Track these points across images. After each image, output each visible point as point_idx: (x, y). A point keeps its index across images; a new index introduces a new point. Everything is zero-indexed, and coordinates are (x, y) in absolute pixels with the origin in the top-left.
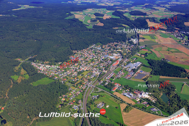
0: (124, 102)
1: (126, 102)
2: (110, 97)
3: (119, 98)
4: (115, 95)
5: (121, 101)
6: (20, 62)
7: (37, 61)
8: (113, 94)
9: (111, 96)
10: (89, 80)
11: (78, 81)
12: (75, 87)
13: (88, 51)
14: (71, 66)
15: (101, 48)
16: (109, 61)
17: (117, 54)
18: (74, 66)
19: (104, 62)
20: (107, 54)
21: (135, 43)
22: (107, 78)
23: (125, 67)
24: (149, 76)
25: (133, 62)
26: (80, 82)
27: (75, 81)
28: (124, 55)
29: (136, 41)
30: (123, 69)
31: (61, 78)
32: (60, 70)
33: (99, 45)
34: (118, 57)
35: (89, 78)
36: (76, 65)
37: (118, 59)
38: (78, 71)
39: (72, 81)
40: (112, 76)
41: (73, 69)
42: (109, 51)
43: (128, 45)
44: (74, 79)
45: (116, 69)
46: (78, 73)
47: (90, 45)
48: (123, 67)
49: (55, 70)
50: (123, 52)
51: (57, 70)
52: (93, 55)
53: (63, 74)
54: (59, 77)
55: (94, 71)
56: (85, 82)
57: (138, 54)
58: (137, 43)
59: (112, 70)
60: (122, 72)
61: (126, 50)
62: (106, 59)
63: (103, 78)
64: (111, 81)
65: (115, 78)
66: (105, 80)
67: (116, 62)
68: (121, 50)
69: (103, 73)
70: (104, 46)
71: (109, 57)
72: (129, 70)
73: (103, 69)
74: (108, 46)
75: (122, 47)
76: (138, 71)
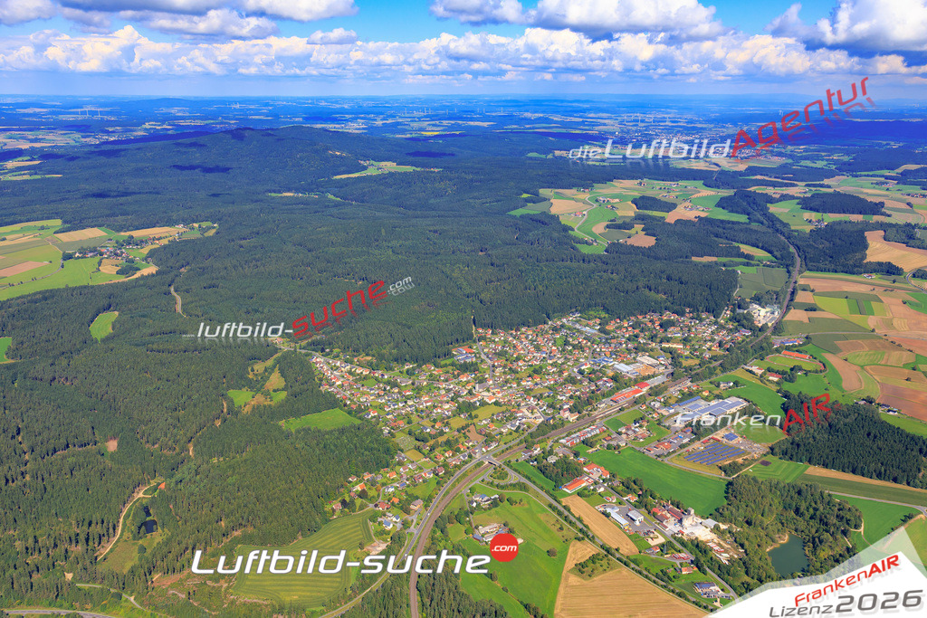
0: (592, 539)
1: (596, 540)
2: (544, 510)
3: (580, 519)
4: (564, 507)
5: (581, 530)
6: (276, 350)
7: (336, 351)
8: (559, 502)
9: (550, 506)
10: (489, 439)
11: (442, 433)
12: (424, 454)
13: (539, 335)
14: (446, 381)
15: (599, 329)
16: (605, 379)
17: (654, 358)
18: (456, 381)
19: (581, 382)
20: (611, 353)
21: (763, 322)
22: (563, 441)
23: (664, 412)
24: (756, 460)
25: (712, 397)
26: (451, 438)
27: (434, 432)
28: (684, 365)
29: (768, 314)
30: (653, 417)
31: (388, 417)
32: (396, 390)
33: (596, 317)
34: (653, 370)
35: (493, 430)
36: (465, 379)
37: (649, 377)
38: (461, 400)
39: (422, 431)
40: (589, 435)
41: (448, 390)
42: (627, 345)
43: (724, 328)
44: (433, 427)
45: (619, 414)
46: (459, 408)
47: (556, 314)
48: (654, 410)
49: (379, 388)
50: (687, 353)
51: (388, 388)
52: (551, 353)
53: (401, 405)
54: (382, 413)
55: (524, 410)
56: (471, 444)
57: (750, 369)
58: (770, 324)
59: (602, 414)
60: (641, 430)
61: (704, 348)
62: (597, 371)
63: (548, 438)
64: (575, 454)
65: (598, 447)
66: (553, 445)
67: (637, 387)
68: (682, 347)
69: (560, 419)
70: (617, 325)
71: (612, 366)
72: (676, 425)
73: (565, 407)
74: (631, 326)
75: (692, 335)
76: (719, 432)
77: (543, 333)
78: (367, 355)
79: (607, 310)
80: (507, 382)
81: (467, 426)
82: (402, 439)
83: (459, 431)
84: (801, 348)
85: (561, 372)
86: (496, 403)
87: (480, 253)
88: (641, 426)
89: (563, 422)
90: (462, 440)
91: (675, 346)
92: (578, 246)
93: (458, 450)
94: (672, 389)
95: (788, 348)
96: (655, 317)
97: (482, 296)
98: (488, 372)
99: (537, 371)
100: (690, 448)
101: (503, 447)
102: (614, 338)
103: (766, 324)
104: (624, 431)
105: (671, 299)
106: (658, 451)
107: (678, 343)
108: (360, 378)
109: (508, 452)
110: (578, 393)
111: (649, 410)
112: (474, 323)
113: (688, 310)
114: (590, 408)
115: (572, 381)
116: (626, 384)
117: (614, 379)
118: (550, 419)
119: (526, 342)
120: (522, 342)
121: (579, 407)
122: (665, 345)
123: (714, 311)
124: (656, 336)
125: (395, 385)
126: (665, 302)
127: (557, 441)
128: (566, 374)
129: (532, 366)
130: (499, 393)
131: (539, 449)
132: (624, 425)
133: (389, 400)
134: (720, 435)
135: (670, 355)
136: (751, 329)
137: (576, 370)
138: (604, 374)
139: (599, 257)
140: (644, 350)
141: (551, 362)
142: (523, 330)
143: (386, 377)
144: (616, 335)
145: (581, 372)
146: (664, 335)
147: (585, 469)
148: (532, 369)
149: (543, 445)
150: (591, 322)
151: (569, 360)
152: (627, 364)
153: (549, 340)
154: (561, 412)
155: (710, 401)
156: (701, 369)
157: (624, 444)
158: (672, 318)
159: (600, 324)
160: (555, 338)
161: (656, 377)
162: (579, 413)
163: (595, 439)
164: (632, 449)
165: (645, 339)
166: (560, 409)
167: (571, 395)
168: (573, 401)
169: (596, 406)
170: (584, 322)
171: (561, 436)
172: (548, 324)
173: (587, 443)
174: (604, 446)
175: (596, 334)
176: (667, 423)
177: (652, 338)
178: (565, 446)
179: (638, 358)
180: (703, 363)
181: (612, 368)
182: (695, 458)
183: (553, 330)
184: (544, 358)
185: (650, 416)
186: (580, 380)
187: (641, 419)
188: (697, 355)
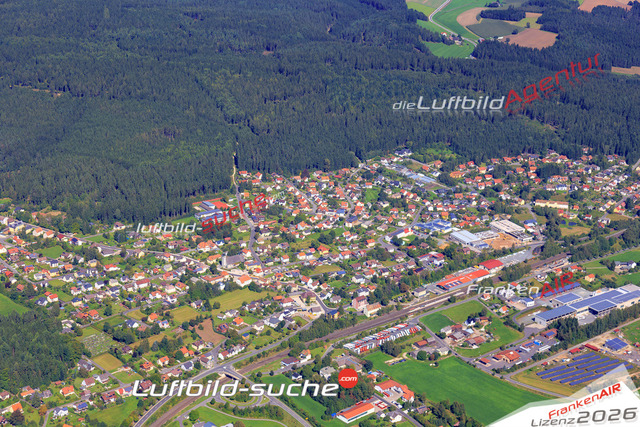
7: (4, 201)
10: (231, 339)
11: (156, 330)
12: (123, 361)
13: (340, 183)
14: (177, 250)
15: (439, 177)
16: (433, 253)
17: (518, 223)
18: (193, 251)
19: (393, 257)
20: (451, 215)
22: (349, 346)
23: (519, 306)
25: (600, 284)
26: (169, 338)
27: (144, 327)
28: (563, 235)
30: (499, 313)
31: (75, 304)
32: (93, 264)
33: (436, 158)
34: (513, 240)
35: (241, 328)
36: (207, 249)
37: (504, 252)
38: (194, 280)
39: (125, 326)
40: (393, 338)
41: (177, 266)
42: (479, 203)
44: (144, 320)
45: (445, 307)
46: (190, 292)
47: (371, 152)
48: (502, 303)
49: (67, 260)
50: (573, 217)
51: (81, 260)
52: (353, 211)
53: (98, 287)
54: (66, 298)
55: (296, 298)
56: (201, 347)
59: (420, 306)
60: (477, 331)
61: (601, 209)
62: (423, 240)
63: (327, 341)
64: (365, 366)
65: (405, 355)
66: (332, 352)
67: (481, 267)
68: (566, 207)
69: (351, 313)
70: (468, 171)
71: (449, 234)
72: (533, 326)
73: (361, 294)
74: (490, 173)
75: (586, 189)
76: (600, 337)
77: (347, 180)
78: (54, 209)
79: (455, 147)
80: (274, 254)
81: (200, 320)
82: (92, 337)
83: (184, 327)
85: (364, 242)
86: (253, 287)
87: (266, 53)
88: (477, 326)
89: (355, 317)
90: (190, 340)
91: (555, 205)
92: (429, 45)
93: (180, 356)
94: (537, 272)
96: (532, 160)
97: (256, 120)
98: (247, 239)
99: (326, 239)
100: (549, 361)
101: (252, 352)
102: (460, 191)
104: (449, 332)
105: (562, 132)
106: (498, 364)
107: (561, 201)
108: (39, 243)
109: (259, 360)
110: (386, 274)
111: (496, 301)
112: (236, 163)
113: (585, 150)
114: (400, 296)
115: (380, 254)
116: (465, 261)
117: (447, 253)
118: (334, 312)
119: (315, 194)
120: (309, 194)
121: (385, 297)
122: (541, 204)
123: (628, 153)
124: (527, 189)
125: (91, 255)
126: (552, 136)
127: (340, 346)
128: (371, 244)
129: (318, 231)
130: (258, 270)
131: (309, 357)
132: (451, 323)
133: (80, 279)
134: (598, 342)
135: (544, 220)
137: (388, 239)
138: (433, 246)
139: (459, 63)
140: (504, 211)
141: (351, 225)
142: (315, 175)
143: (80, 243)
144: (464, 186)
145: (396, 243)
146: (541, 187)
147: (377, 388)
148: (318, 235)
149: (317, 351)
150: (428, 166)
151: (381, 223)
152: (473, 232)
153: (354, 192)
154: (354, 301)
155: (594, 290)
156: (590, 242)
157: (446, 353)
158: (559, 161)
159: (441, 169)
160: (365, 190)
161: (516, 251)
162: (382, 304)
163: (401, 344)
164: (459, 360)
165: (510, 193)
166: (352, 298)
167: (375, 277)
168: (375, 286)
169: (411, 295)
170: (417, 165)
171: (349, 338)
172: (357, 167)
173: (388, 349)
174: (413, 354)
175: (431, 185)
176: (520, 322)
177: (521, 192)
178: (351, 353)
179: (493, 223)
180: (596, 232)
181: (447, 237)
182: (553, 375)
183: (363, 177)
184: (341, 219)
185: (495, 311)
186: (392, 255)
187: (480, 315)
188: (588, 221)
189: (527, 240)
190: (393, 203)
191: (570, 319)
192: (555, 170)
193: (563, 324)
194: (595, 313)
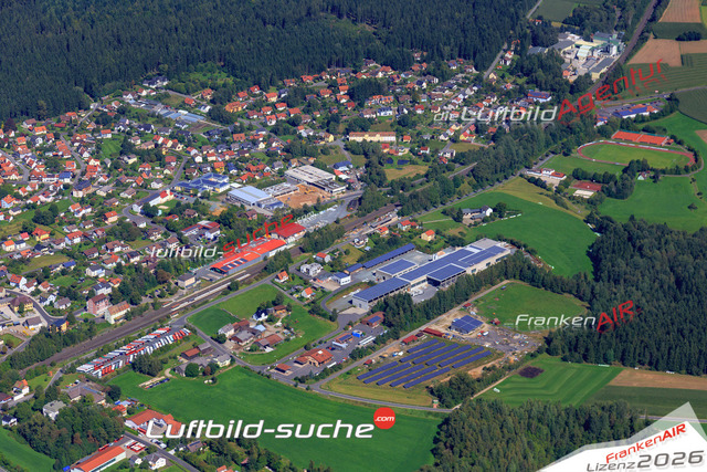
13: (63, 135)
15: (209, 113)
16: (204, 223)
17: (324, 168)
19: (146, 233)
20: (228, 165)
21: (582, 71)
22: (86, 368)
23: (329, 285)
24: (510, 369)
25: (442, 242)
28: (390, 178)
29: (596, 54)
30: (302, 298)
33: (204, 86)
34: (320, 194)
37: (306, 211)
40: (149, 350)
43: (494, 90)
45: (225, 298)
47: (108, 85)
48: (306, 283)
50: (404, 152)
52: (83, 174)
55: (3, 308)
57: (536, 175)
58: (595, 76)
59: (187, 300)
60: (271, 327)
61: (442, 137)
62: (188, 206)
63: (52, 365)
64: (109, 394)
65: (167, 373)
66: (61, 379)
67: (274, 236)
68: (393, 139)
69: (86, 320)
70: (251, 100)
71: (226, 193)
72: (350, 311)
73: (99, 292)
74: (283, 101)
75: (419, 112)
76: (444, 316)
77: (73, 128)
79: (230, 68)
84: (652, 124)
85: (102, 216)
88: (271, 321)
89: (92, 325)
91: (377, 138)
94: (354, 234)
95: (626, 126)
96: (341, 76)
99: (43, 218)
100: (374, 358)
102: (241, 129)
103: (588, 76)
104: (230, 333)
105: (384, 33)
106: (302, 370)
107: (384, 131)
110: (135, 260)
111: (297, 281)
113: (417, 56)
114: (157, 290)
115: (126, 233)
116: (250, 230)
117: (224, 221)
119: (26, 154)
120: (16, 155)
121: (135, 293)
122: (356, 138)
123: (477, 54)
124: (336, 119)
126: (370, 41)
127: (72, 370)
128: (113, 219)
129: (33, 207)
131: (26, 390)
132: (233, 320)
134: (442, 324)
135: (362, 160)
136: (553, 90)
137: (137, 209)
138: (204, 213)
140: (305, 153)
141: (81, 194)
142: (26, 126)
144: (246, 122)
145: (149, 213)
146: (355, 115)
147: (129, 424)
148: (33, 213)
149: (38, 381)
150: (193, 98)
151: (126, 186)
152: (260, 186)
153: (85, 145)
154: (89, 304)
155: (435, 251)
156: (427, 186)
157: (228, 362)
158: (380, 75)
159: (212, 101)
160: (101, 141)
161: (323, 209)
162: (132, 303)
163: (161, 358)
164: (246, 370)
165: (312, 127)
166: (87, 299)
167: (119, 265)
168: (120, 278)
169: (173, 285)
170: (177, 98)
171: (84, 357)
172: (87, 109)
173: (143, 367)
174: (180, 370)
175: (199, 125)
176: (331, 307)
177: (328, 123)
178: (89, 378)
179: (290, 172)
180: (435, 170)
181: (223, 198)
182: (380, 376)
183: (97, 123)
184: (66, 187)
185: (296, 296)
186: (143, 231)
187: (274, 304)
188: (425, 155)
189: (339, 191)
190: (144, 156)
191: (400, 295)
192: (375, 88)
193: (392, 303)
194: (436, 284)
